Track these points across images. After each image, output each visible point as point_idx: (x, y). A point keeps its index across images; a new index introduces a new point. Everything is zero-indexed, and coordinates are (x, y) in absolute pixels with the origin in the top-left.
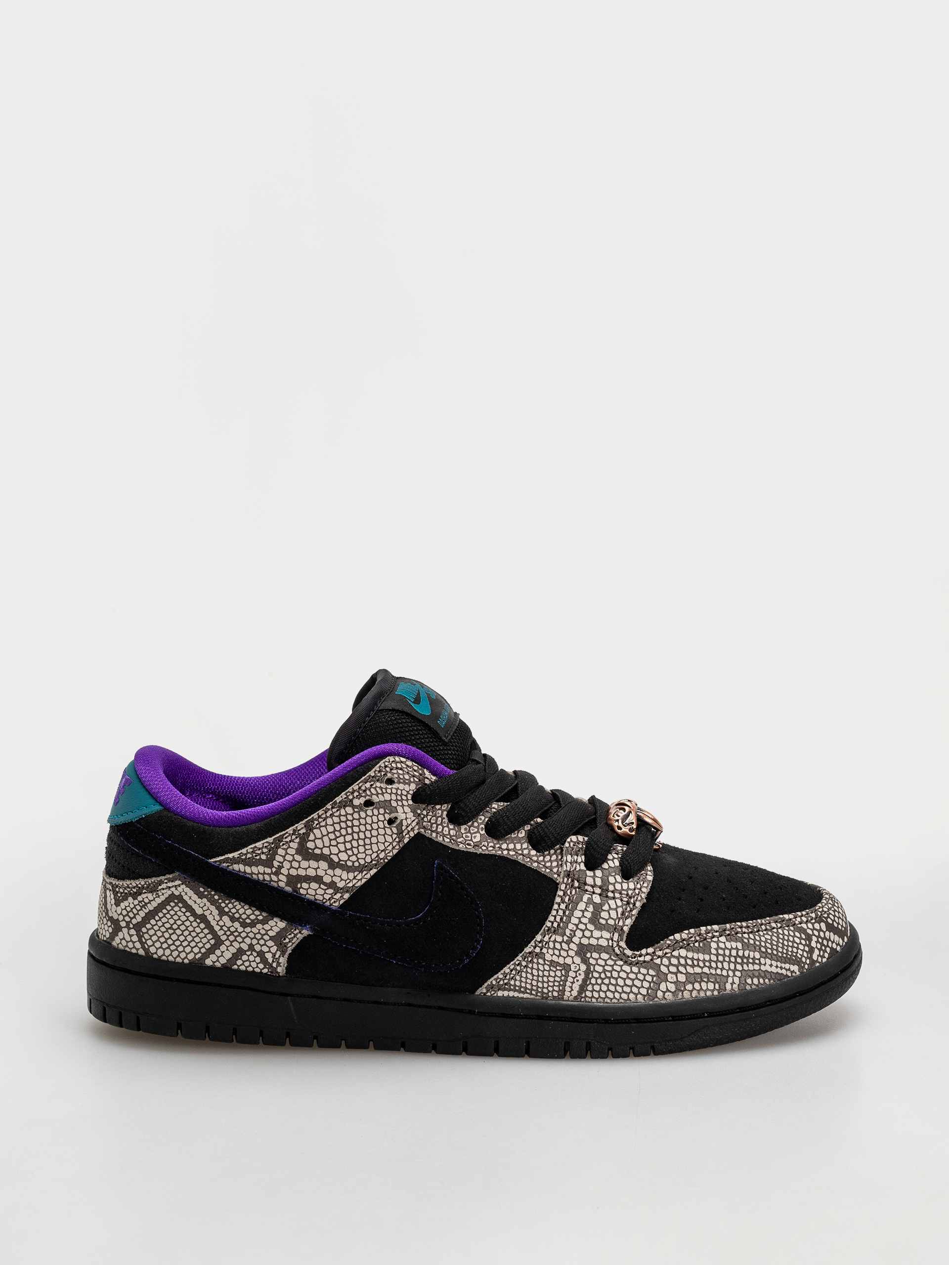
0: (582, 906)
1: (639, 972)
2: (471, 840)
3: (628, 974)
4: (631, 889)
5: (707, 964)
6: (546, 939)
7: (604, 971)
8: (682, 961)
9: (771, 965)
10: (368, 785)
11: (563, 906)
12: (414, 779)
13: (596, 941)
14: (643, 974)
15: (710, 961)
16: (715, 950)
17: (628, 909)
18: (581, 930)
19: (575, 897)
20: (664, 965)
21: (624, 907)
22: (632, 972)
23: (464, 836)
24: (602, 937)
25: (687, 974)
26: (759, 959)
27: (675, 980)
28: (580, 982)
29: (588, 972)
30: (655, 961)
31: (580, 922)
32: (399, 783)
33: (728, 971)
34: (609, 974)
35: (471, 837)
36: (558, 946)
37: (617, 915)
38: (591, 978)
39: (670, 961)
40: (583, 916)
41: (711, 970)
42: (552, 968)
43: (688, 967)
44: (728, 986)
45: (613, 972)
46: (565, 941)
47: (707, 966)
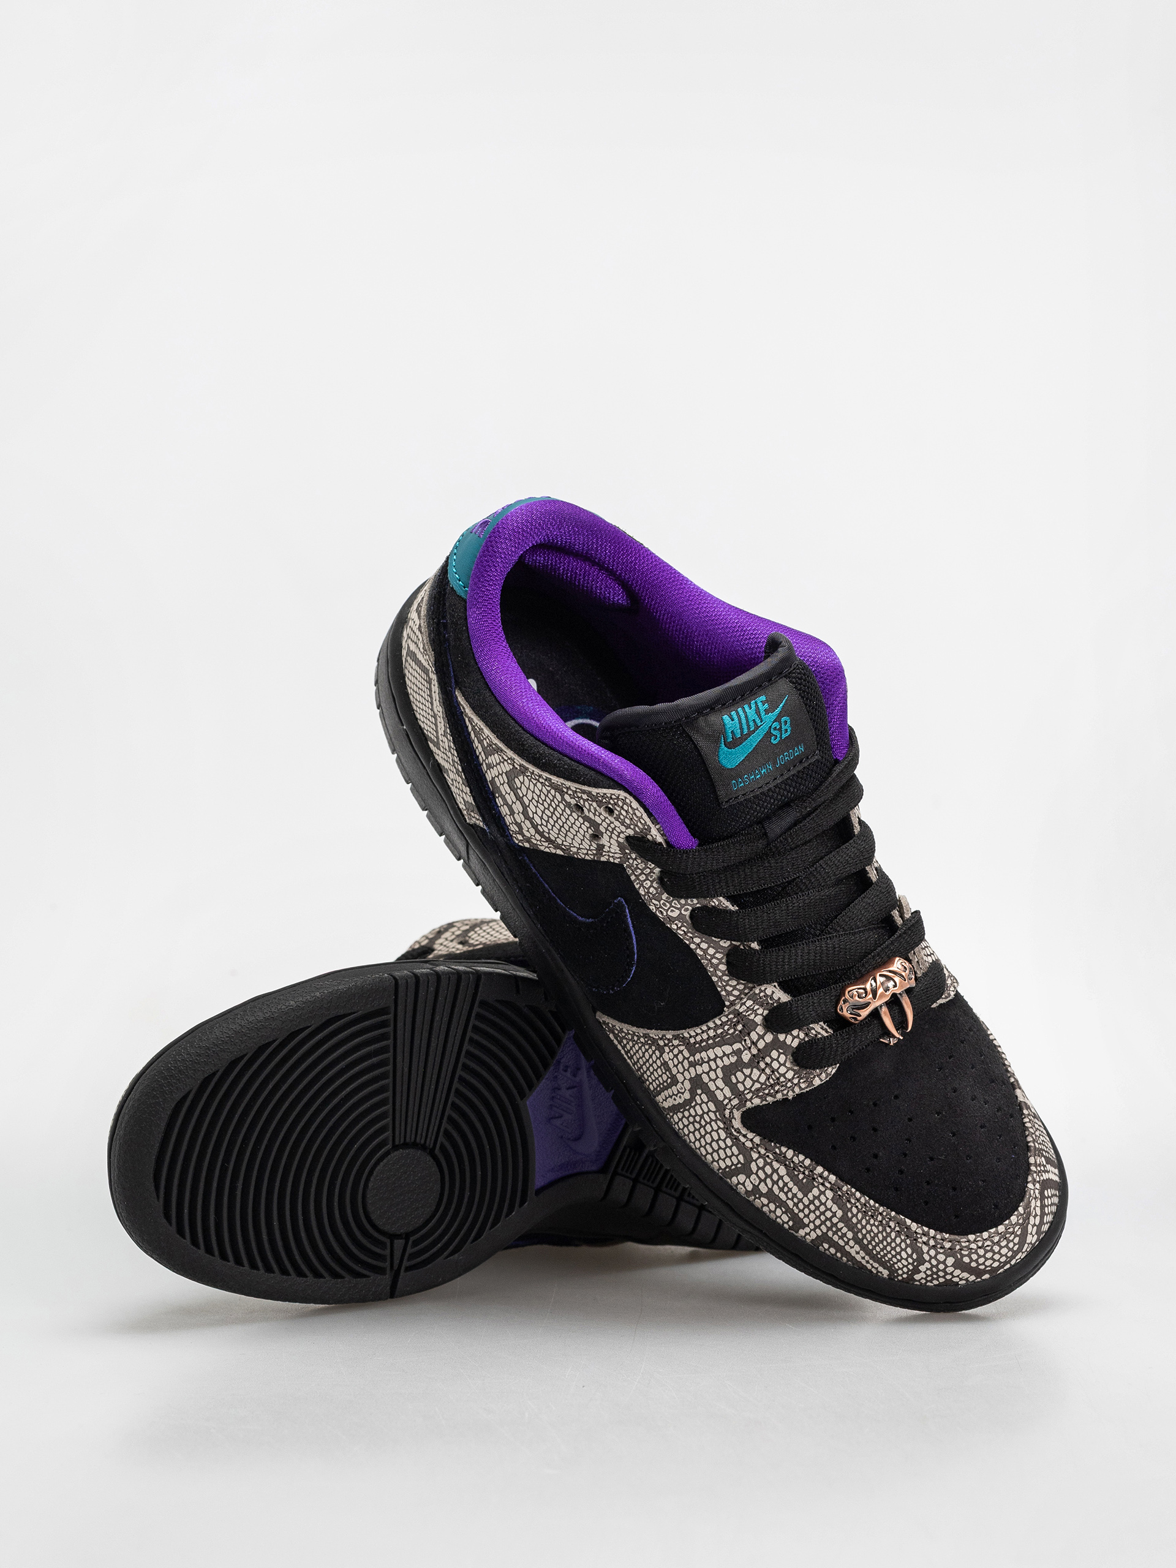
0: (728, 1049)
1: (730, 1148)
2: (667, 911)
3: (720, 1139)
4: (785, 1078)
5: (795, 1200)
6: (676, 1042)
7: (702, 1117)
8: (775, 1177)
9: (858, 1253)
10: (585, 797)
11: (711, 1033)
12: (635, 828)
13: (715, 1088)
14: (732, 1152)
15: (801, 1200)
16: (812, 1196)
17: (767, 1092)
18: (710, 1066)
19: (729, 1036)
20: (757, 1164)
21: (764, 1086)
22: (724, 1141)
23: (662, 902)
24: (722, 1090)
25: (770, 1190)
26: (849, 1240)
27: (756, 1184)
28: (676, 1103)
29: (687, 1103)
30: (752, 1152)
31: (715, 1060)
32: (617, 819)
33: (810, 1222)
34: (703, 1123)
35: (669, 908)
36: (680, 1057)
37: (751, 1087)
38: (686, 1110)
39: (764, 1166)
40: (721, 1058)
41: (795, 1207)
42: (662, 1067)
43: (775, 1186)
44: (802, 1232)
45: (708, 1125)
46: (690, 1060)
47: (793, 1201)
